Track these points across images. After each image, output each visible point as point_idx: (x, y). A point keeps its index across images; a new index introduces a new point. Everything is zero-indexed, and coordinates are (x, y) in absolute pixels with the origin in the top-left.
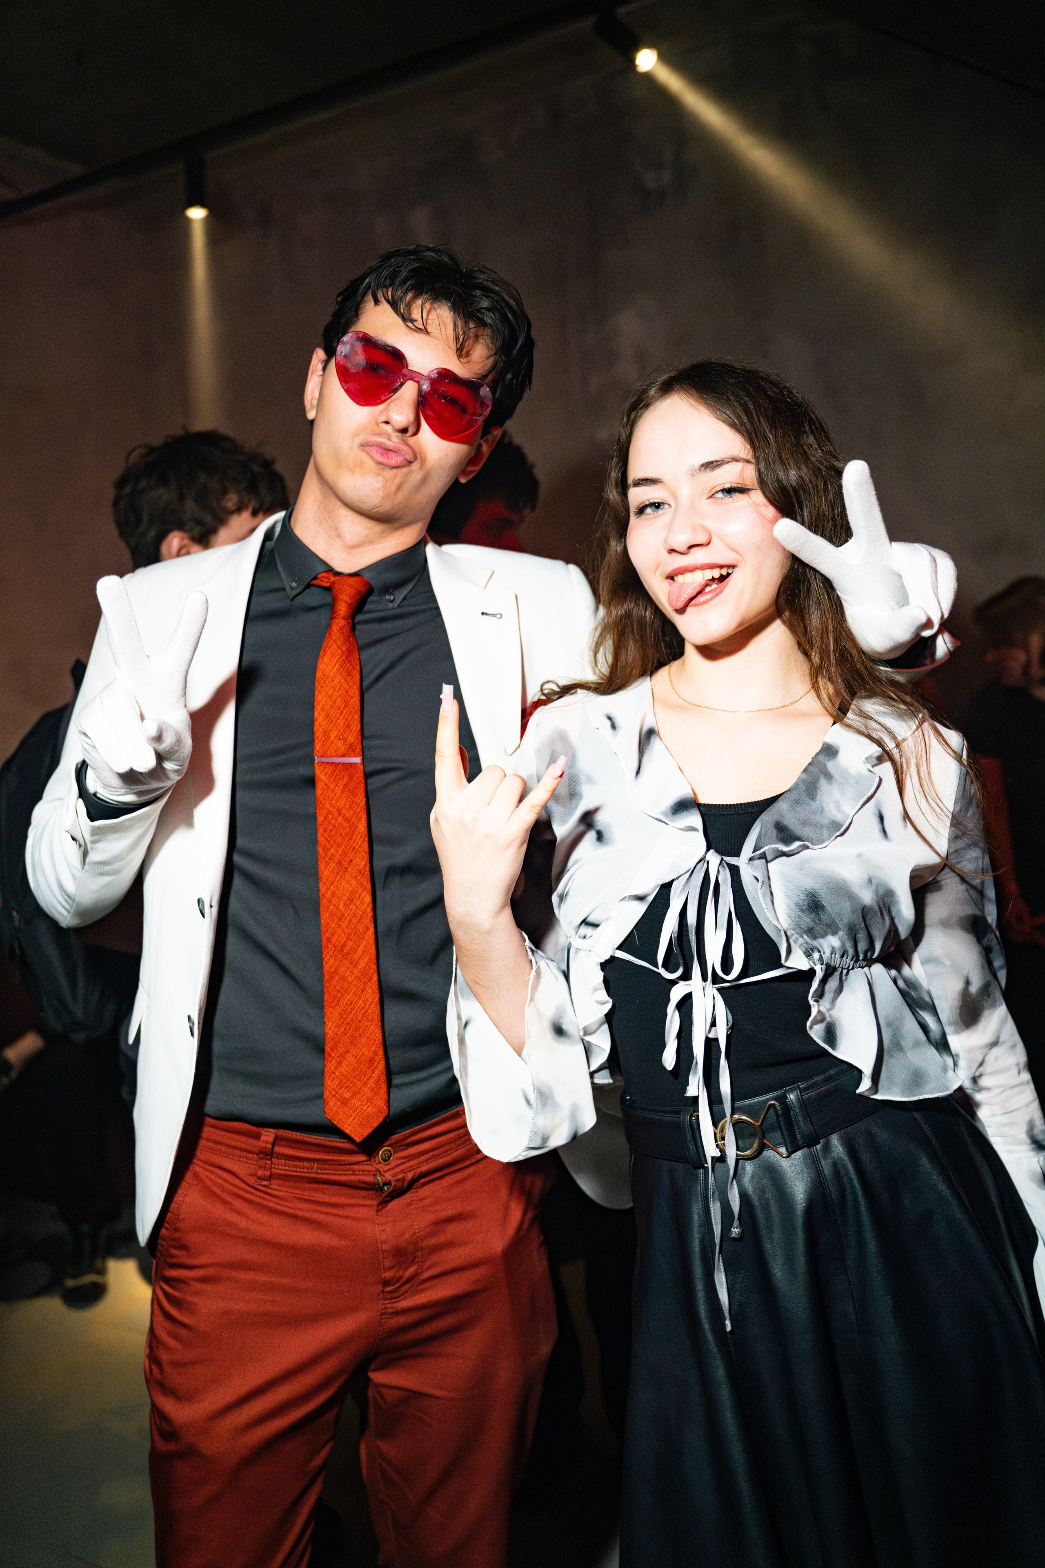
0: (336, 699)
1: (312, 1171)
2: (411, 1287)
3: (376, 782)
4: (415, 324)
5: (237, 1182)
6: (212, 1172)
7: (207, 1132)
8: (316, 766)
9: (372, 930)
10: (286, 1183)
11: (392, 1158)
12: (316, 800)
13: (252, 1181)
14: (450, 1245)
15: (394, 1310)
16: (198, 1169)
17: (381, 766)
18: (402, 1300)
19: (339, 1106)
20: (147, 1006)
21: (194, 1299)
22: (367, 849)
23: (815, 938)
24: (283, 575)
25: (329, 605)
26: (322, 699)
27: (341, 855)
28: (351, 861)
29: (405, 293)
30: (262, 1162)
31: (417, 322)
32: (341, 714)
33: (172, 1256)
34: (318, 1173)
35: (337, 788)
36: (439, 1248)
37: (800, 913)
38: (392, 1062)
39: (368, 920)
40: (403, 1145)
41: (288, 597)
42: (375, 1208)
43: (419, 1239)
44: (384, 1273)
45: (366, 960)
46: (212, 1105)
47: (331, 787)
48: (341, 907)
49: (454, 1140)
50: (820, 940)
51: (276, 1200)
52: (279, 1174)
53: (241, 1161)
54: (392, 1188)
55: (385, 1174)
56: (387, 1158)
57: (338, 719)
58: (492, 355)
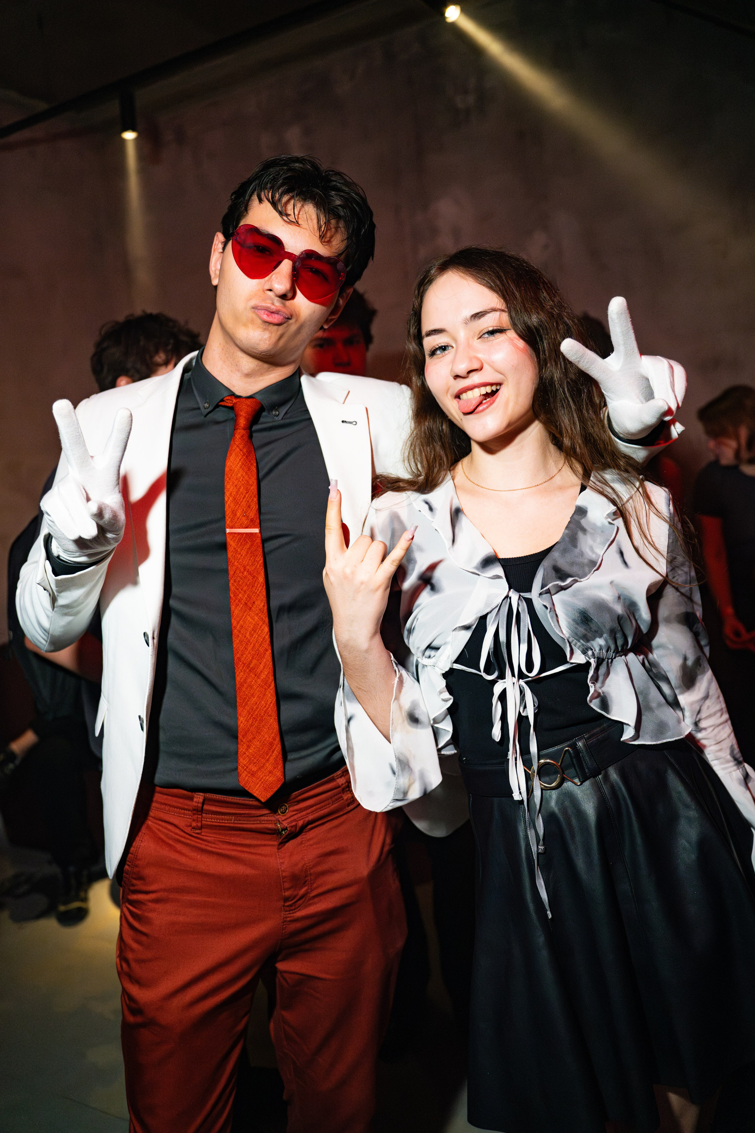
0: (240, 487)
1: (230, 822)
2: (303, 903)
3: (270, 545)
4: (289, 218)
5: (177, 831)
6: (160, 825)
7: (157, 797)
8: (228, 535)
9: (270, 651)
10: (214, 831)
11: (287, 811)
12: (227, 560)
13: (188, 830)
14: (330, 871)
15: (292, 918)
16: (150, 823)
17: (273, 533)
18: (298, 911)
19: (249, 777)
20: (107, 710)
21: (150, 915)
22: (264, 593)
23: (588, 640)
24: (198, 399)
25: (233, 419)
26: (230, 489)
27: (246, 599)
28: (254, 602)
29: (281, 196)
30: (195, 817)
31: (291, 216)
32: (243, 498)
33: (133, 885)
34: (235, 823)
35: (243, 551)
36: (323, 873)
37: (576, 626)
38: (286, 743)
39: (267, 644)
40: (295, 802)
41: (202, 414)
42: (277, 847)
43: (308, 868)
44: (284, 892)
45: (266, 673)
46: (159, 777)
47: (239, 550)
48: (248, 635)
49: (331, 797)
50: (592, 642)
51: (206, 843)
52: (207, 825)
53: (181, 817)
54: (288, 832)
55: (283, 822)
56: (284, 811)
57: (242, 502)
58: (345, 240)
